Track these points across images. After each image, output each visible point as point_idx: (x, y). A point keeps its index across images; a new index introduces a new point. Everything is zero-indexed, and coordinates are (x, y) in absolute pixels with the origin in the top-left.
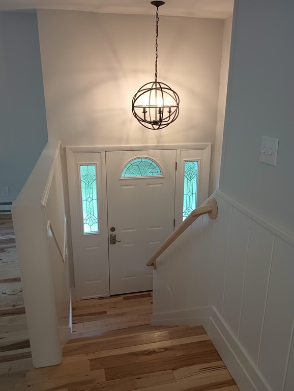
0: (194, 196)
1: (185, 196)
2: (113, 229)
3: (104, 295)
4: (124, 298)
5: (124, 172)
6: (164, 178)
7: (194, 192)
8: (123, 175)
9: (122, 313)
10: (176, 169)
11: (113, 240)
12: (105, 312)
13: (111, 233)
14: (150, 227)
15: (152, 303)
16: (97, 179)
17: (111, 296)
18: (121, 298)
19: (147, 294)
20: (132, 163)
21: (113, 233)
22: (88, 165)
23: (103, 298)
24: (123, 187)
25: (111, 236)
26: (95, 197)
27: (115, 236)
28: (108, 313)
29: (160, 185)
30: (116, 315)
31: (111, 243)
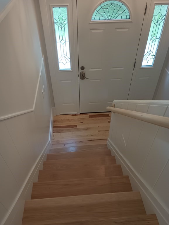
0: (157, 41)
1: (149, 41)
2: (83, 68)
3: (76, 113)
4: (89, 116)
5: (94, 16)
6: (131, 22)
7: (158, 36)
8: (93, 18)
9: (87, 128)
10: (145, 13)
11: (82, 76)
12: (76, 126)
13: (81, 71)
14: (113, 68)
15: (109, 122)
16: (68, 22)
17: (80, 113)
18: (88, 115)
19: (106, 114)
20: (102, 5)
21: (83, 71)
22: (60, 6)
23: (75, 115)
24: (93, 31)
25: (81, 73)
26: (67, 40)
27: (84, 73)
28: (78, 127)
29: (127, 30)
30: (83, 129)
31: (81, 79)
